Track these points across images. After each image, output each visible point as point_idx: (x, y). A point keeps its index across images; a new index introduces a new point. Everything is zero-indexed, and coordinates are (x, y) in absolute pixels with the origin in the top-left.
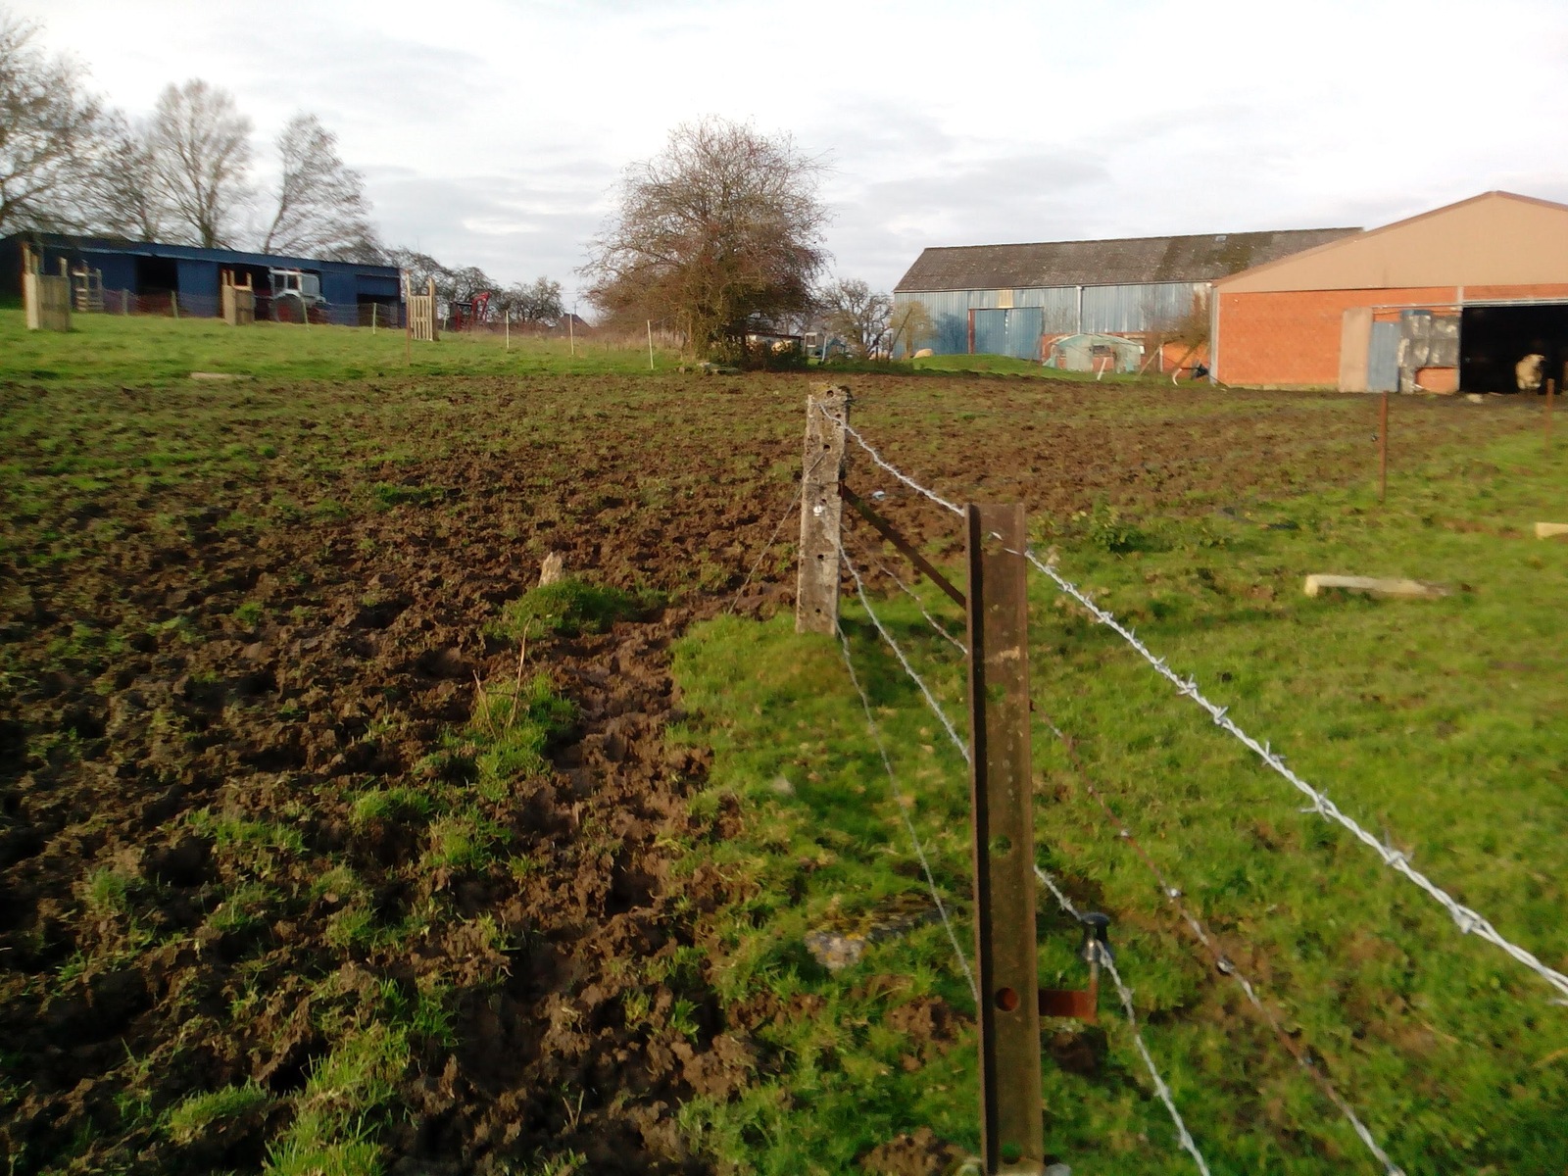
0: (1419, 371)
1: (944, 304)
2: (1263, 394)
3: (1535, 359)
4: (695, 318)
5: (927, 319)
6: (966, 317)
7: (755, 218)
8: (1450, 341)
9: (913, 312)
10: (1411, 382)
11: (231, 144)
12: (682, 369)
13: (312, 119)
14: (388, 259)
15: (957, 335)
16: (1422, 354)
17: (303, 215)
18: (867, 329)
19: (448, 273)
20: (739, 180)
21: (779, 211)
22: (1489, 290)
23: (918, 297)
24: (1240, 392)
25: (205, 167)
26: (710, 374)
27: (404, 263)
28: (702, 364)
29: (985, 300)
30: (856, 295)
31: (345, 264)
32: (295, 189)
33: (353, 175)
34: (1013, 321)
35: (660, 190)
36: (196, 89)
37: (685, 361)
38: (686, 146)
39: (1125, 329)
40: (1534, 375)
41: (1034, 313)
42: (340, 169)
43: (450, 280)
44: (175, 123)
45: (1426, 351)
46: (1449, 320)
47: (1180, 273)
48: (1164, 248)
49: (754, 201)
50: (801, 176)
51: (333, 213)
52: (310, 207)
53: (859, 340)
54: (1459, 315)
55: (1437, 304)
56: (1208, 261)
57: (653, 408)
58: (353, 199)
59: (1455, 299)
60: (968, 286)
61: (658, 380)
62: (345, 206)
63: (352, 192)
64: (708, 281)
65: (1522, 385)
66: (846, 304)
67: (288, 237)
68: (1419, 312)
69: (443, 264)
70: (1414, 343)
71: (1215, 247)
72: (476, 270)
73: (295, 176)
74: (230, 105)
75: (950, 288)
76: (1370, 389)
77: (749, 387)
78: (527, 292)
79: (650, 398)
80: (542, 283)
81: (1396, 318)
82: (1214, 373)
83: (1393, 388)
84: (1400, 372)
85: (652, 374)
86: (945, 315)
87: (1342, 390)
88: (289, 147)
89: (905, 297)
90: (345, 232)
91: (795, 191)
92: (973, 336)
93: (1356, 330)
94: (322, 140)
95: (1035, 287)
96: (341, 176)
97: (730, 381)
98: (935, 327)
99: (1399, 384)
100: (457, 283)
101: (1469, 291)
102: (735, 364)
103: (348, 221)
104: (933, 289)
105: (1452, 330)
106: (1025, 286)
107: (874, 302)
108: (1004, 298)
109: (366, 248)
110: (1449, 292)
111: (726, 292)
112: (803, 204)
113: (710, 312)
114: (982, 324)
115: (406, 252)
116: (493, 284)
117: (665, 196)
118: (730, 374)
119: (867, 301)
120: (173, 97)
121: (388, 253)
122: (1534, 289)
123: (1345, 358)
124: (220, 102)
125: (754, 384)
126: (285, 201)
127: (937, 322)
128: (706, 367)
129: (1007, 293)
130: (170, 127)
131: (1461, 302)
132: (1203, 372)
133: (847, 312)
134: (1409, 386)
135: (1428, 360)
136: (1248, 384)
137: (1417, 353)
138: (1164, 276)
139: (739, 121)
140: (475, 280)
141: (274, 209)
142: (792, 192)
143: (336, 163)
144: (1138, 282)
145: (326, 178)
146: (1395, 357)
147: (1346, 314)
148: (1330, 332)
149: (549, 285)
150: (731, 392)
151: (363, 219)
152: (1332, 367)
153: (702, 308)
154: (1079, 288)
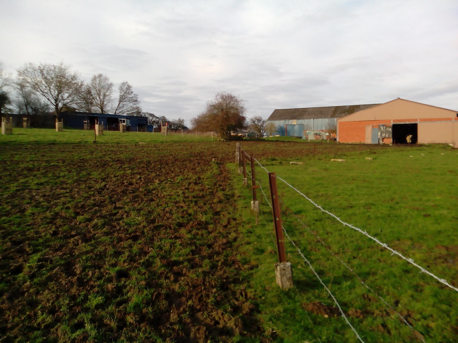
0: (383, 139)
1: (279, 123)
2: (348, 144)
3: (411, 136)
4: (221, 131)
5: (275, 127)
6: (285, 126)
7: (232, 111)
8: (390, 132)
9: (272, 125)
10: (382, 141)
11: (108, 89)
12: (218, 141)
13: (127, 82)
14: (143, 115)
15: (283, 131)
16: (384, 135)
17: (124, 105)
18: (262, 129)
19: (157, 118)
20: (229, 104)
21: (237, 109)
22: (398, 120)
23: (273, 122)
24: (343, 144)
25: (102, 94)
26: (224, 141)
27: (147, 116)
28: (222, 140)
29: (289, 122)
30: (259, 120)
31: (133, 117)
32: (122, 99)
33: (136, 95)
34: (296, 128)
35: (213, 106)
36: (100, 76)
37: (219, 139)
38: (219, 97)
39: (324, 129)
40: (410, 140)
41: (302, 126)
42: (133, 94)
43: (158, 119)
44: (95, 84)
45: (385, 134)
46: (389, 127)
47: (337, 115)
48: (334, 109)
49: (232, 108)
50: (242, 103)
51: (131, 104)
52: (126, 103)
53: (260, 132)
54: (392, 126)
55: (387, 124)
56: (344, 112)
57: (215, 147)
58: (136, 101)
59: (391, 123)
60: (285, 119)
61: (215, 143)
62: (134, 103)
63: (135, 99)
64: (223, 124)
65: (408, 142)
66: (256, 123)
67: (120, 110)
68: (383, 126)
69: (156, 116)
70: (382, 133)
71: (346, 109)
72: (164, 117)
73: (122, 96)
74: (108, 80)
75: (281, 119)
76: (372, 143)
77: (231, 144)
78: (176, 122)
79: (214, 146)
80: (180, 119)
81: (378, 127)
82: (338, 140)
83: (378, 143)
84: (379, 139)
85: (213, 141)
86: (279, 126)
87: (366, 144)
88: (121, 89)
89: (270, 122)
90: (134, 109)
91: (240, 106)
92: (287, 131)
93: (369, 130)
94: (129, 87)
95: (301, 119)
96: (133, 96)
97: (228, 143)
98: (277, 129)
99: (379, 142)
100: (159, 120)
101: (394, 121)
102: (228, 139)
103: (135, 106)
104: (276, 120)
105: (390, 130)
106: (299, 119)
107: (264, 122)
108: (294, 122)
109: (139, 113)
110: (390, 121)
111: (227, 126)
112: (242, 108)
113: (223, 129)
114: (289, 128)
115: (147, 113)
116: (168, 120)
117: (214, 107)
118: (227, 141)
119: (262, 122)
120: (95, 79)
121: (143, 113)
122: (408, 120)
123: (366, 136)
124: (106, 79)
125: (232, 143)
126: (120, 101)
127: (278, 128)
128: (223, 140)
129: (295, 120)
130: (94, 85)
131: (392, 123)
132: (335, 139)
133: (257, 124)
134: (381, 142)
135: (385, 136)
136: (345, 142)
137: (383, 135)
138: (333, 116)
139: (229, 93)
140: (163, 119)
141: (117, 103)
142: (239, 106)
143: (132, 92)
144: (327, 118)
145: (129, 96)
146: (378, 135)
147: (366, 127)
148: (363, 130)
149: (181, 120)
150: (228, 145)
151: (138, 106)
152: (364, 138)
153: (222, 129)
154: (312, 119)
